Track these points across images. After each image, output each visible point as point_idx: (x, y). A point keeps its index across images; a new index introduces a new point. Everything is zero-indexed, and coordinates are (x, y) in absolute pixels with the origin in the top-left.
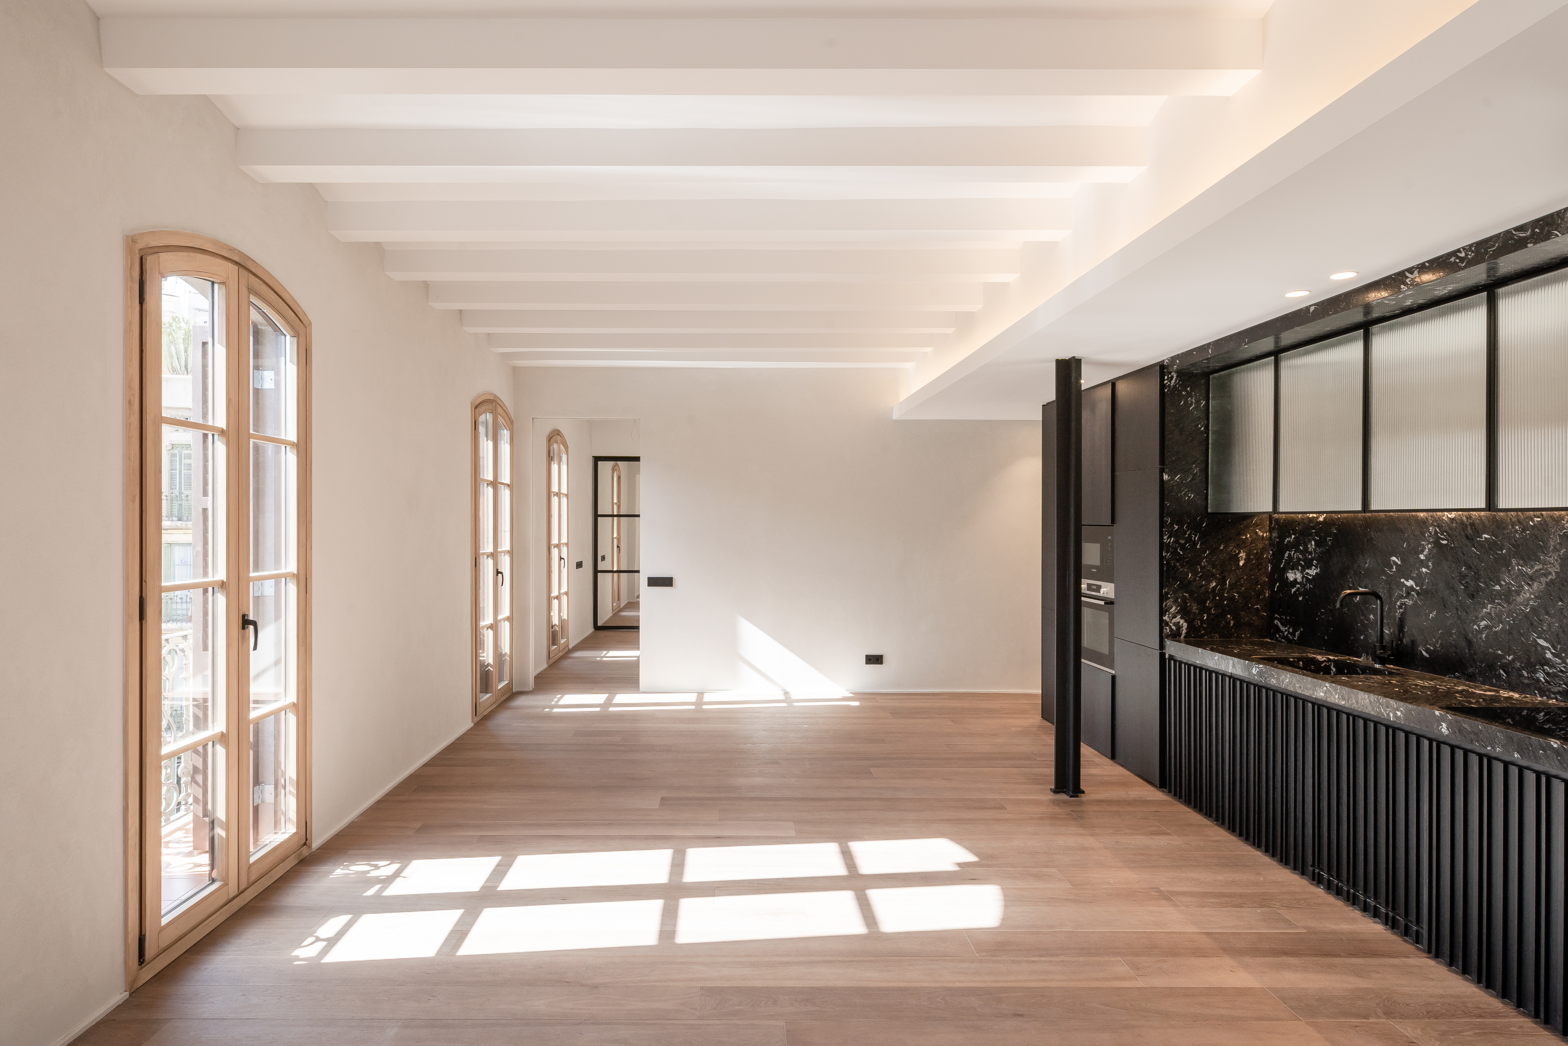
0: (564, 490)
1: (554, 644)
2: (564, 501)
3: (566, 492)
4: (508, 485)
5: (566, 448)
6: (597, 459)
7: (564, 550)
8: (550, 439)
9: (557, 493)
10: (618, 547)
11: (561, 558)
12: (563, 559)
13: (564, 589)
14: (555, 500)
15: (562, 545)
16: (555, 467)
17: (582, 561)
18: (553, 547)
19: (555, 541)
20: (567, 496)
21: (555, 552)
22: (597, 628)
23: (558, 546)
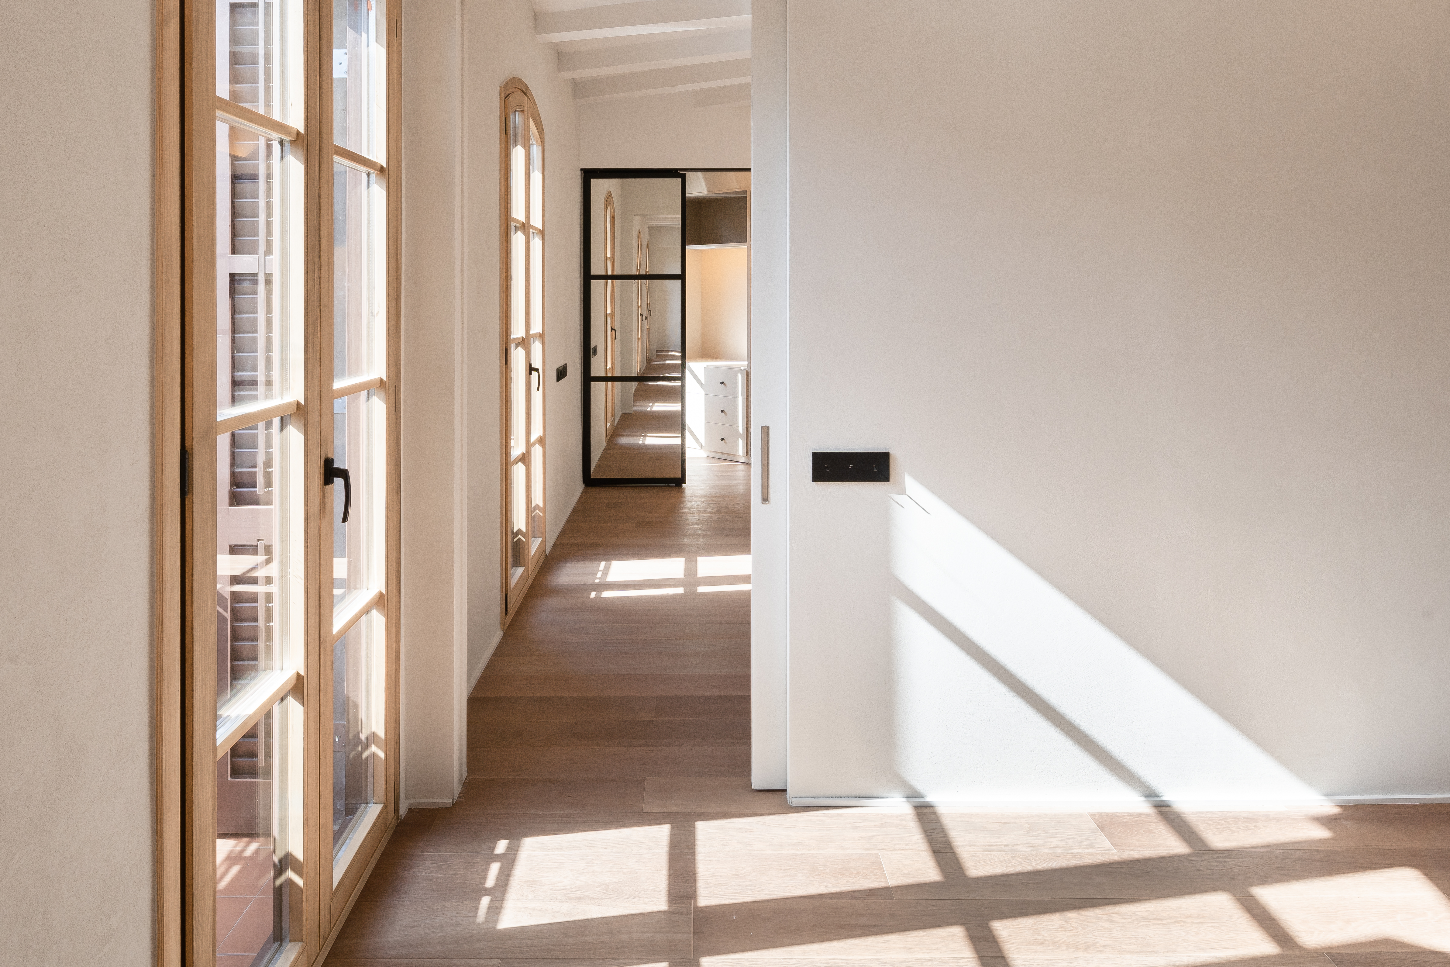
0: (537, 221)
1: (517, 563)
2: (537, 243)
3: (539, 226)
4: (382, 170)
5: (541, 131)
6: (589, 175)
7: (537, 347)
8: (506, 95)
9: (523, 224)
10: (612, 329)
11: (531, 369)
12: (537, 370)
13: (537, 432)
14: (518, 240)
15: (532, 339)
16: (518, 154)
17: (566, 364)
18: (513, 346)
19: (518, 331)
20: (542, 233)
21: (518, 356)
22: (589, 481)
23: (524, 343)
